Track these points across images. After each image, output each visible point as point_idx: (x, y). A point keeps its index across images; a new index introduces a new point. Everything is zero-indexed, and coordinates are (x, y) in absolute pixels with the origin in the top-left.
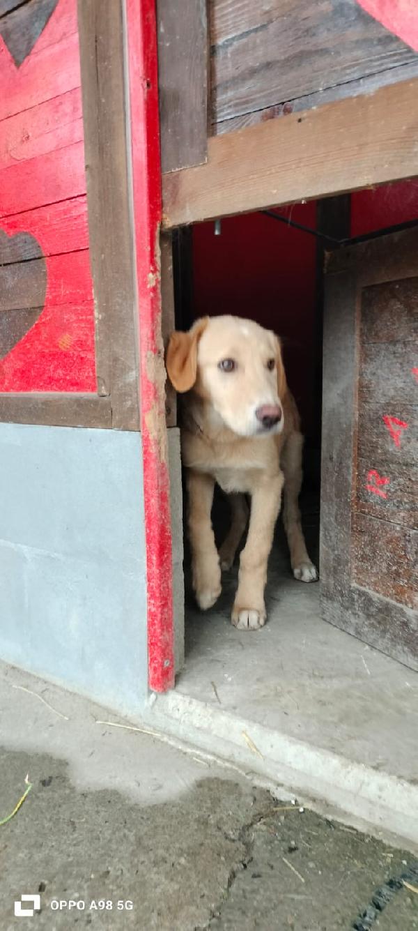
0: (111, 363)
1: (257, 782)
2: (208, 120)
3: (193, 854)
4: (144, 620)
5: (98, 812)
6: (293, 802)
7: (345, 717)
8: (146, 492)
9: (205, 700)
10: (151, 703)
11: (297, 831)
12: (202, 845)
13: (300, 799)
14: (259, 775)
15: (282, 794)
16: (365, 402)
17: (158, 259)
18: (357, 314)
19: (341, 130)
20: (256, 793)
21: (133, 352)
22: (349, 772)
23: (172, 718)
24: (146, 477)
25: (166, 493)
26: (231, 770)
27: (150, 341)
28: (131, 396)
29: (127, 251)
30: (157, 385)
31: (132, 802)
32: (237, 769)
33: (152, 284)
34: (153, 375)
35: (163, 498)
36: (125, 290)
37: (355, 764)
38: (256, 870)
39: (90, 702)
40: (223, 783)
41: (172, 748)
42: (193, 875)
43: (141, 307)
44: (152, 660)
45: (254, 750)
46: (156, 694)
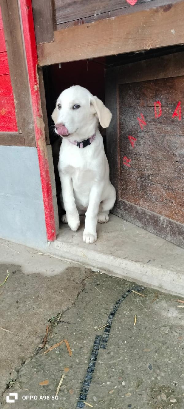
0: (23, 121)
1: (86, 267)
2: (53, 23)
3: (65, 289)
4: (44, 216)
5: (33, 280)
6: (98, 272)
7: (115, 244)
8: (41, 170)
9: (68, 243)
10: (49, 245)
11: (99, 280)
12: (68, 286)
13: (100, 271)
14: (87, 265)
15: (95, 270)
16: (122, 130)
17: (38, 79)
18: (117, 95)
19: (103, 32)
20: (86, 270)
21: (31, 116)
22: (116, 261)
23: (56, 249)
24: (40, 164)
25: (48, 170)
26: (78, 264)
27: (37, 112)
28: (32, 134)
29: (25, 76)
30: (41, 129)
31: (45, 276)
32: (80, 263)
33: (36, 89)
34: (39, 126)
35: (47, 172)
36: (26, 92)
37: (118, 258)
38: (86, 291)
39: (26, 247)
40: (75, 268)
41: (57, 259)
42: (66, 294)
43: (32, 98)
44: (48, 230)
45: (85, 257)
46: (50, 242)
